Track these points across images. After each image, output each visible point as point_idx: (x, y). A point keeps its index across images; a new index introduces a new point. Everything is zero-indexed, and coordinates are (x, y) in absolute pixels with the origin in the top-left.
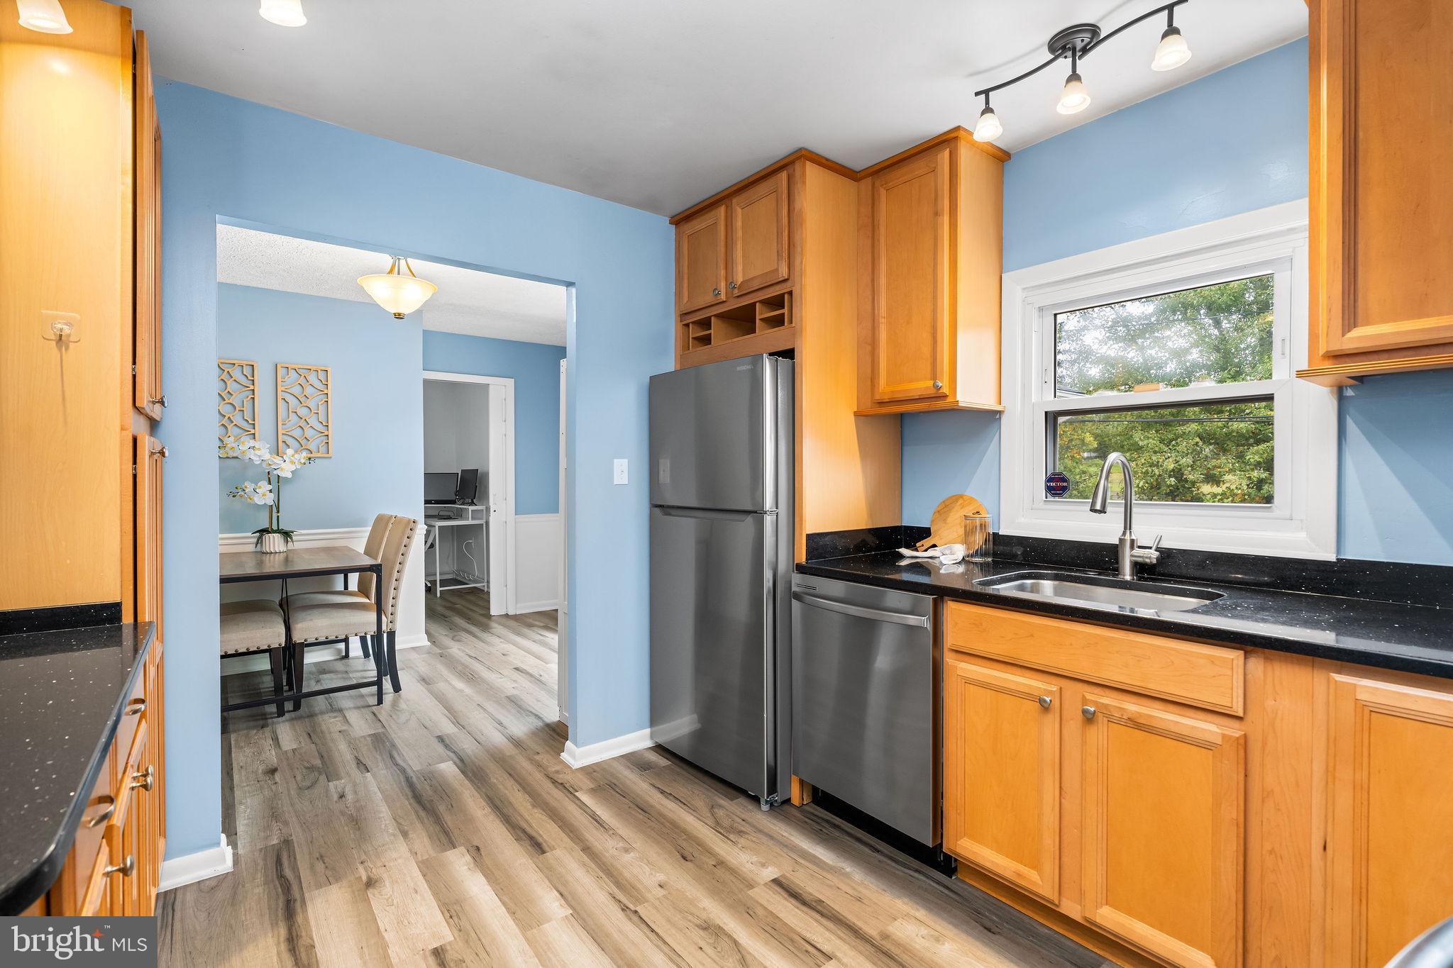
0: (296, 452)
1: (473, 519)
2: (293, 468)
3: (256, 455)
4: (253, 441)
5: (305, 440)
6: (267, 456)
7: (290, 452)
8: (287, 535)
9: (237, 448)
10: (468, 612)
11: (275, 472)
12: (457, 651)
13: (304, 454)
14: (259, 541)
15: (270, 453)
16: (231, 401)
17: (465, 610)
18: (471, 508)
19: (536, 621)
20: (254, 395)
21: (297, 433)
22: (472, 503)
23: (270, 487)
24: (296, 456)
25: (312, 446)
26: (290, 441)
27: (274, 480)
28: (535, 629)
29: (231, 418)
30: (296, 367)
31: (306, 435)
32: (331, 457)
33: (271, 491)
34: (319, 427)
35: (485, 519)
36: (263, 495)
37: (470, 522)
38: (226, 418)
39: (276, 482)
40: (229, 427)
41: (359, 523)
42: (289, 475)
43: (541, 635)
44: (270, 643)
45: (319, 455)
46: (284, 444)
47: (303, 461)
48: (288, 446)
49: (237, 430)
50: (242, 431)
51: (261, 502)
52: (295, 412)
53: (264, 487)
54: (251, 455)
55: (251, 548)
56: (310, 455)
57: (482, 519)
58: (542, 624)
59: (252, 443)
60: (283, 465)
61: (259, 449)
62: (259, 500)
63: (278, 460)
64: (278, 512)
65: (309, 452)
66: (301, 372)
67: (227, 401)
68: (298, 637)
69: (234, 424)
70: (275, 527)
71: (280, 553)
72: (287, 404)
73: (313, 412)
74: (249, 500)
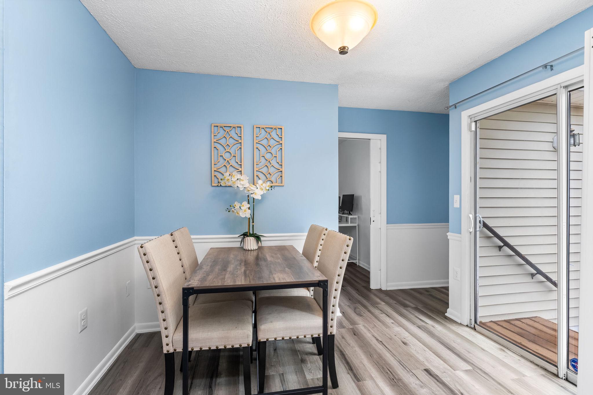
0: (264, 182)
1: (351, 223)
2: (262, 193)
3: (241, 184)
4: (240, 175)
5: (269, 175)
6: (247, 185)
7: (260, 182)
8: (258, 238)
9: (230, 181)
10: (356, 284)
11: (252, 196)
12: (363, 328)
13: (269, 183)
14: (242, 241)
15: (249, 183)
16: (228, 151)
17: (352, 280)
18: (350, 217)
19: (407, 300)
20: (241, 146)
21: (264, 170)
22: (350, 214)
23: (248, 206)
24: (264, 185)
25: (273, 179)
26: (261, 175)
27: (251, 201)
28: (409, 309)
29: (229, 161)
30: (264, 127)
31: (269, 172)
32: (283, 186)
33: (249, 208)
34: (277, 166)
35: (357, 223)
36: (244, 211)
37: (349, 225)
38: (227, 161)
39: (253, 203)
40: (228, 167)
41: (301, 230)
42: (259, 198)
43: (421, 320)
44: (241, 342)
45: (277, 184)
46: (257, 177)
47: (267, 188)
48: (260, 179)
49: (232, 169)
50: (234, 169)
51: (243, 216)
52: (264, 156)
53: (246, 205)
54: (238, 184)
55: (238, 245)
56: (272, 185)
57: (356, 223)
58: (414, 306)
59: (239, 176)
60: (256, 191)
61: (243, 180)
62: (242, 215)
63: (253, 187)
64: (253, 222)
65: (271, 182)
66: (267, 130)
67: (227, 150)
68: (262, 337)
69: (230, 165)
70: (251, 233)
71: (253, 250)
72: (259, 151)
73: (274, 156)
74: (237, 214)
